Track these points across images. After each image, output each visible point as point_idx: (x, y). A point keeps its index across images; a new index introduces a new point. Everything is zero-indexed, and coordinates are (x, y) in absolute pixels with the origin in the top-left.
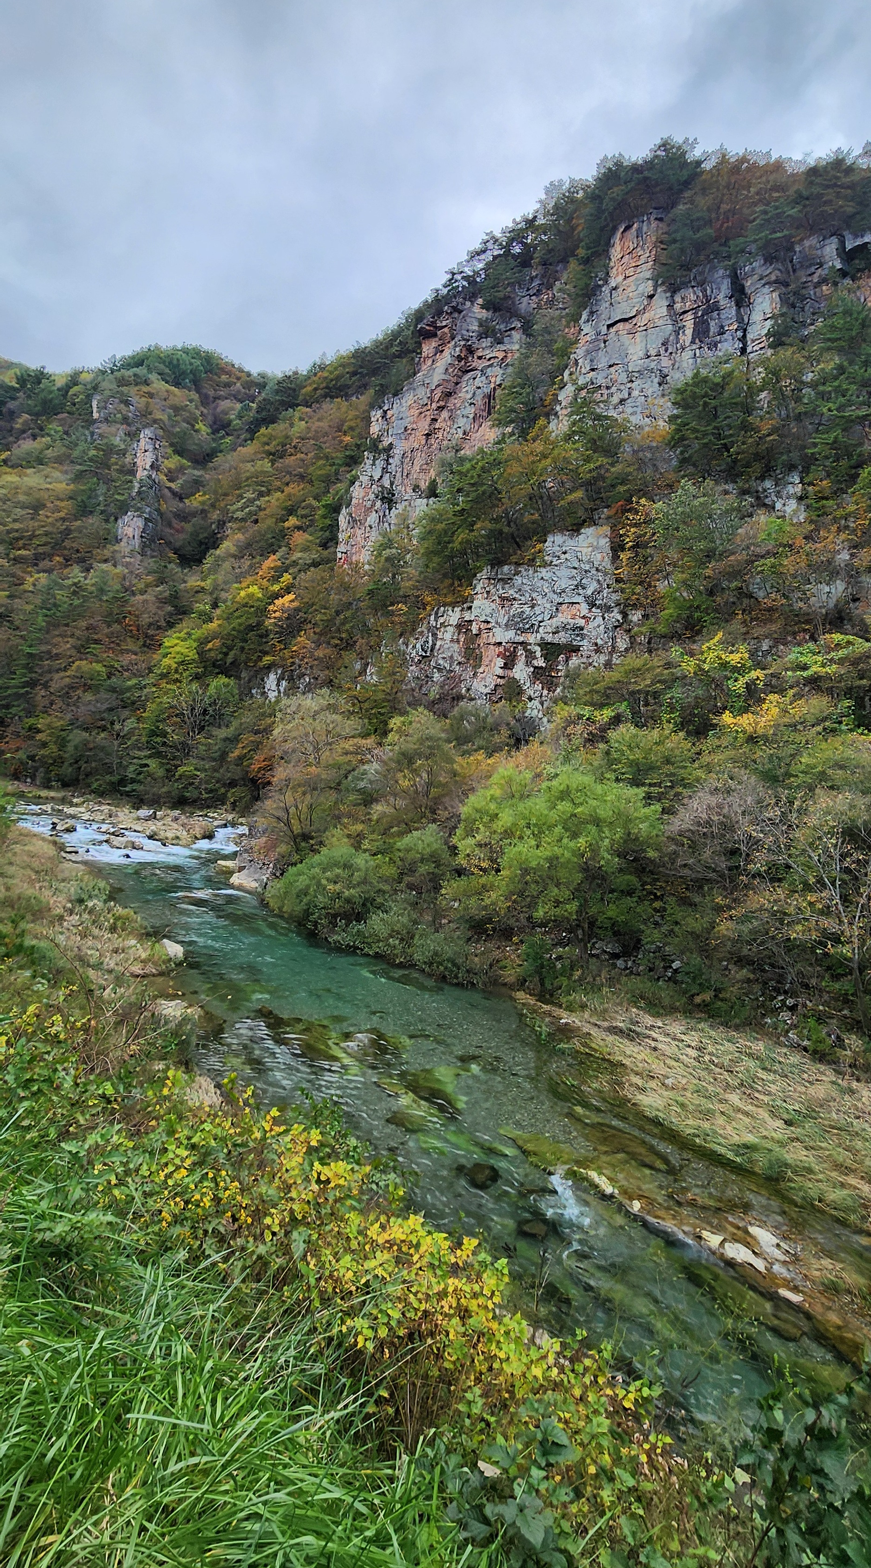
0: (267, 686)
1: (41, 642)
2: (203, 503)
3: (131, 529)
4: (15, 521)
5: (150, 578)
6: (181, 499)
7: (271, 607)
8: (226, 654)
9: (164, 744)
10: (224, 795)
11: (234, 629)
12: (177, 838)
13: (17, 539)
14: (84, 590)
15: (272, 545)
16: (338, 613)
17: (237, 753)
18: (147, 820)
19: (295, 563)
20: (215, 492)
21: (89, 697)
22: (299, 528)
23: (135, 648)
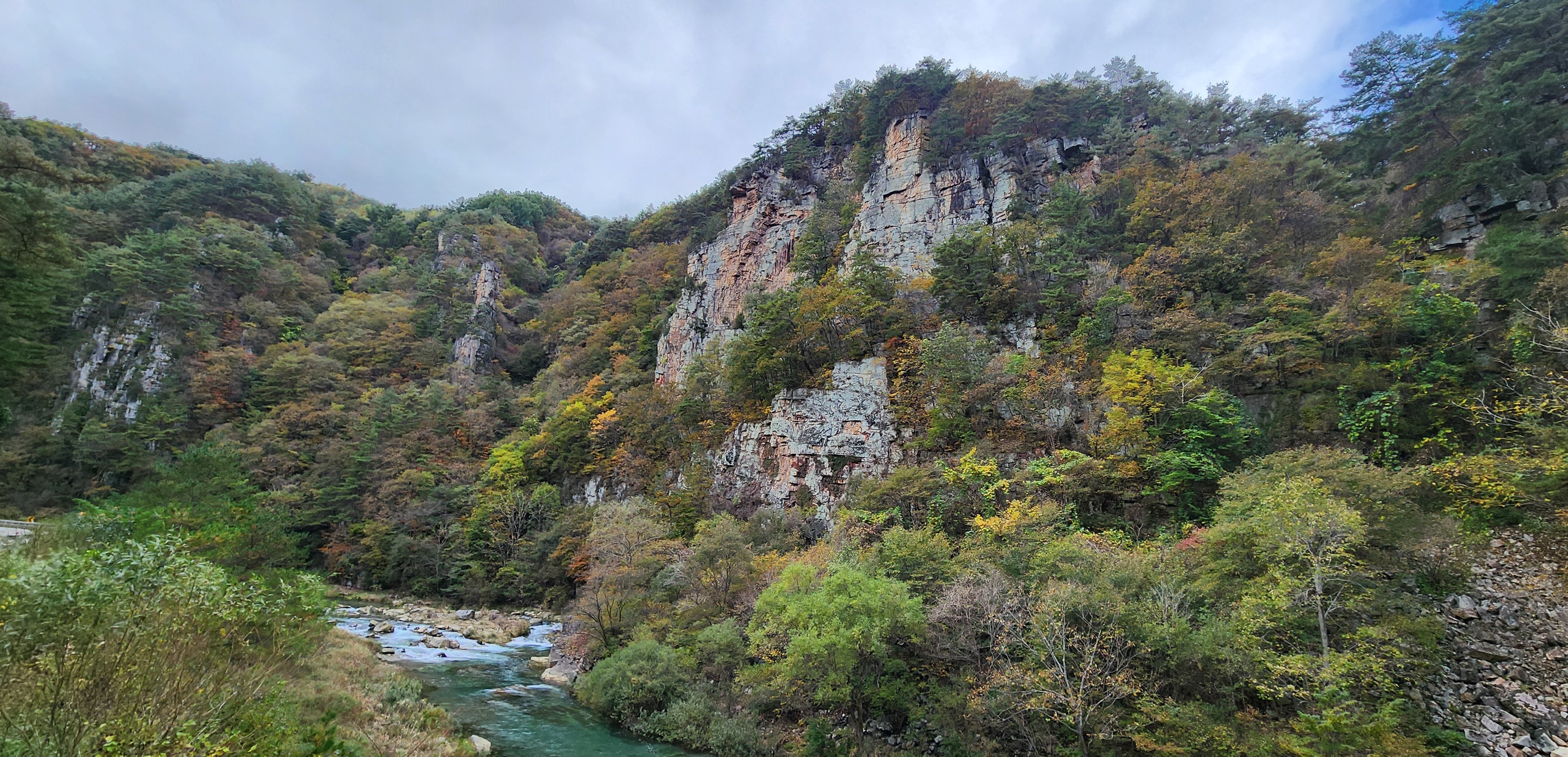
0: (587, 492)
1: (373, 451)
2: (536, 328)
3: (467, 350)
4: (356, 339)
5: (482, 394)
6: (516, 323)
7: (594, 421)
8: (550, 463)
9: (487, 546)
10: (542, 594)
11: (558, 440)
12: (494, 636)
13: (357, 356)
14: (419, 404)
15: (597, 365)
16: (654, 427)
17: (556, 554)
18: (465, 619)
19: (617, 382)
20: (548, 318)
21: (416, 503)
22: (622, 352)
23: (465, 458)
